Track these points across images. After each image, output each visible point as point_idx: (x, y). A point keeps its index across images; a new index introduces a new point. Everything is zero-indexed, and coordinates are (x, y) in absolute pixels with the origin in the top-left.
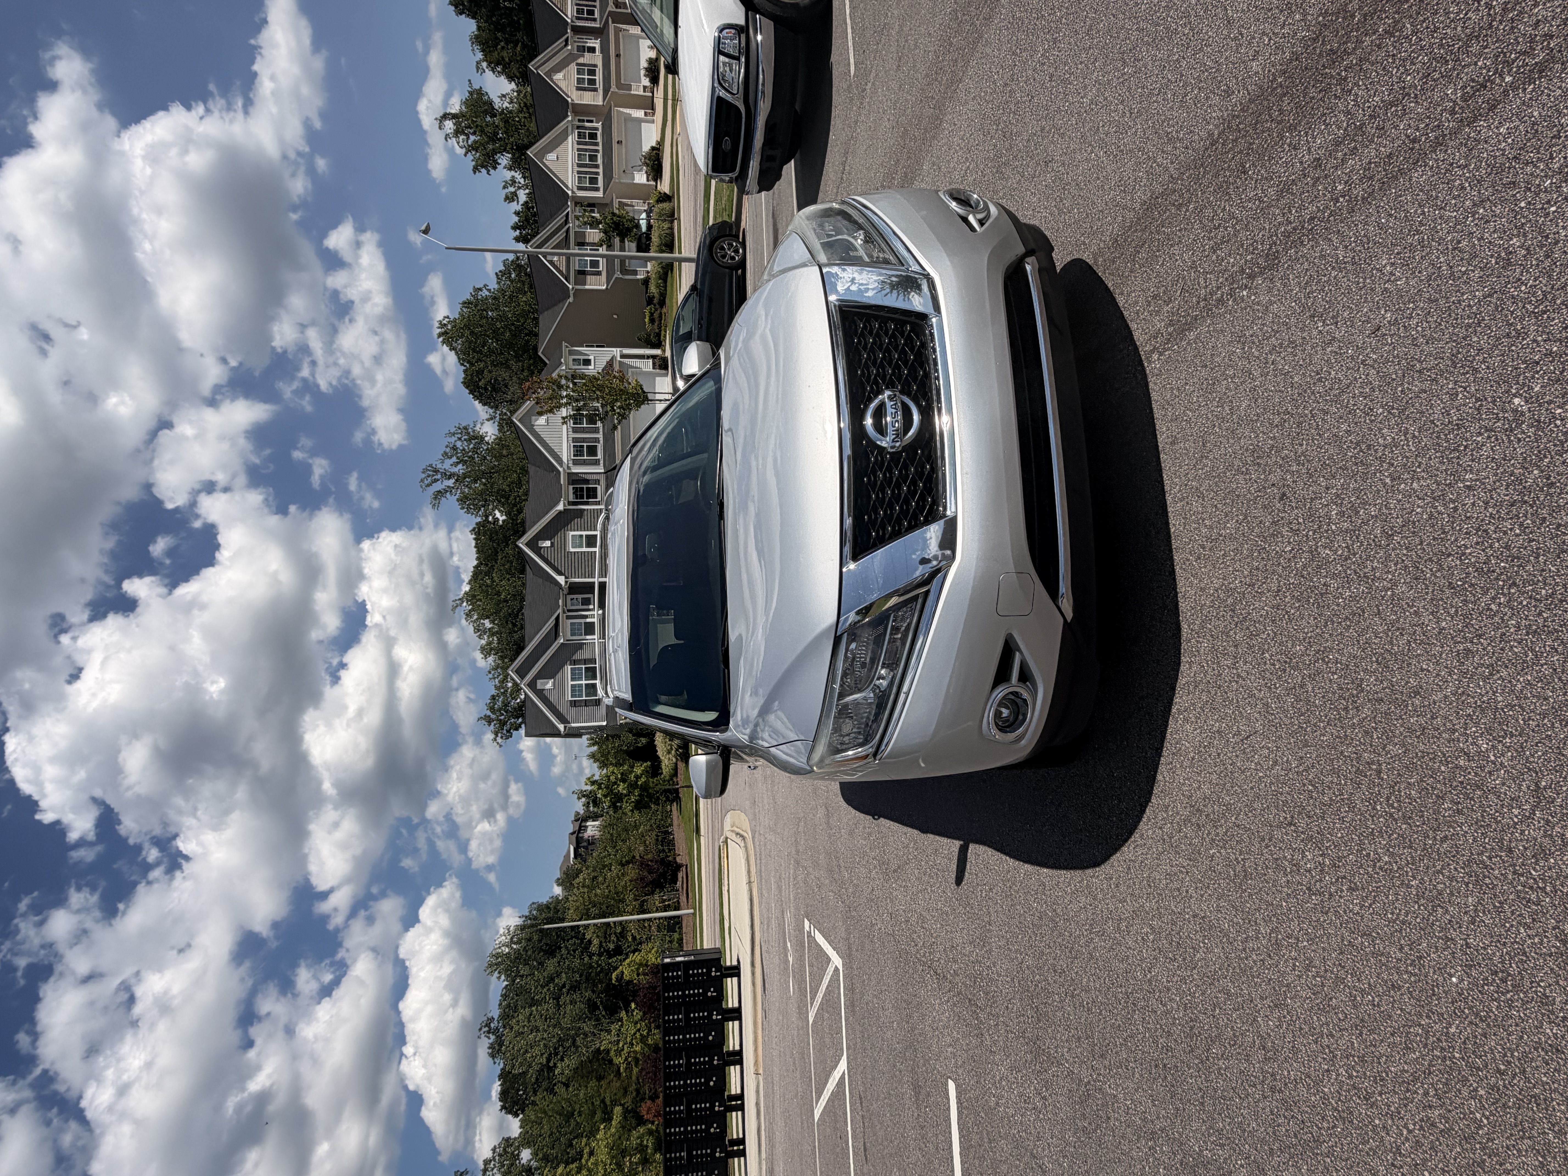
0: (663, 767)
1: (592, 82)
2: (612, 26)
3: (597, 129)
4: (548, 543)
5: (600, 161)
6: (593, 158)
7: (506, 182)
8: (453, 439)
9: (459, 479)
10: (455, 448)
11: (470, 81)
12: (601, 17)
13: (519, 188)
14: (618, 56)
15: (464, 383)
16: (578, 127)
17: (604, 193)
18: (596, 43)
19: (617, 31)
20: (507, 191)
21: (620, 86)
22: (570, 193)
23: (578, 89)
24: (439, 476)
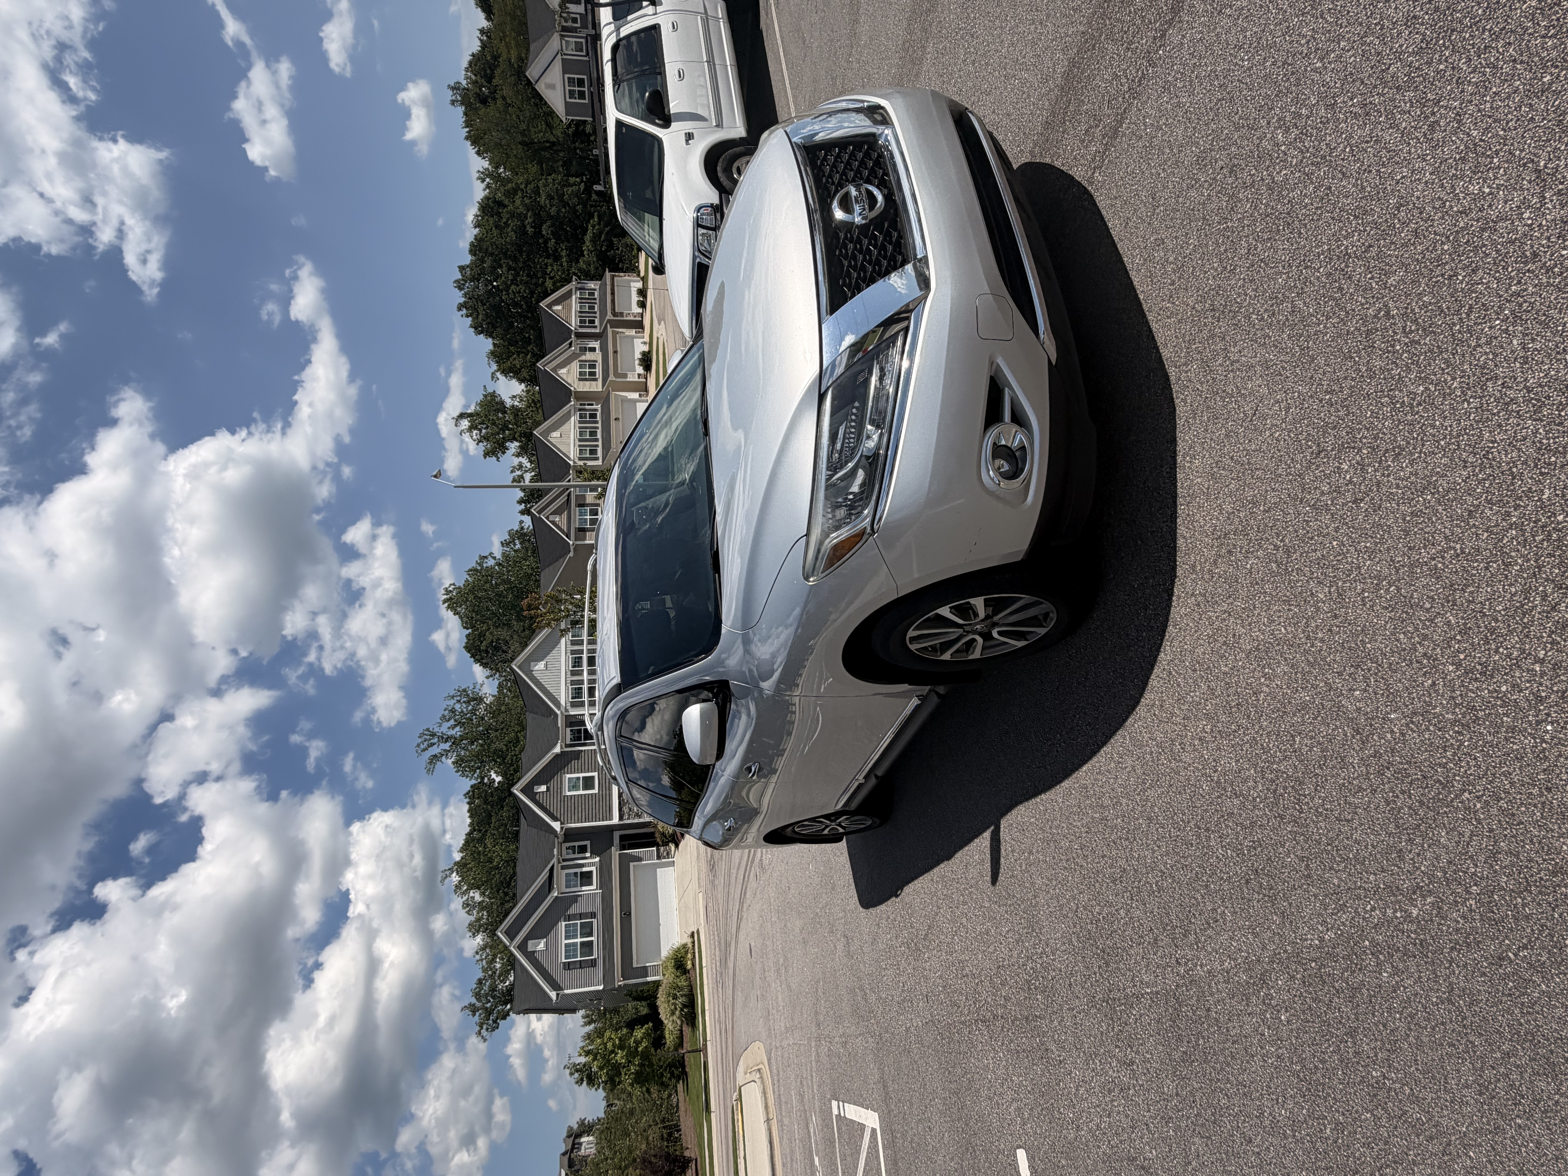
0: (667, 1036)
1: (593, 374)
2: (610, 330)
3: (596, 410)
4: (543, 788)
5: (599, 436)
6: (593, 433)
7: (514, 467)
8: (452, 702)
9: (456, 742)
10: (453, 711)
11: (485, 386)
12: (601, 325)
13: (526, 471)
14: (615, 352)
15: (466, 648)
16: (580, 410)
17: (603, 462)
18: (596, 344)
19: (615, 334)
20: (514, 474)
21: (616, 375)
22: (571, 463)
23: (580, 380)
24: (436, 740)
